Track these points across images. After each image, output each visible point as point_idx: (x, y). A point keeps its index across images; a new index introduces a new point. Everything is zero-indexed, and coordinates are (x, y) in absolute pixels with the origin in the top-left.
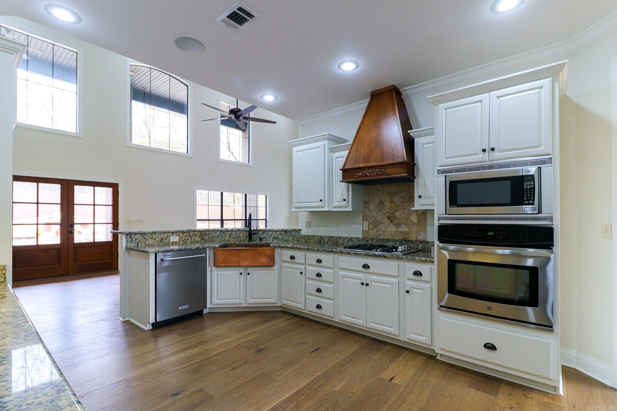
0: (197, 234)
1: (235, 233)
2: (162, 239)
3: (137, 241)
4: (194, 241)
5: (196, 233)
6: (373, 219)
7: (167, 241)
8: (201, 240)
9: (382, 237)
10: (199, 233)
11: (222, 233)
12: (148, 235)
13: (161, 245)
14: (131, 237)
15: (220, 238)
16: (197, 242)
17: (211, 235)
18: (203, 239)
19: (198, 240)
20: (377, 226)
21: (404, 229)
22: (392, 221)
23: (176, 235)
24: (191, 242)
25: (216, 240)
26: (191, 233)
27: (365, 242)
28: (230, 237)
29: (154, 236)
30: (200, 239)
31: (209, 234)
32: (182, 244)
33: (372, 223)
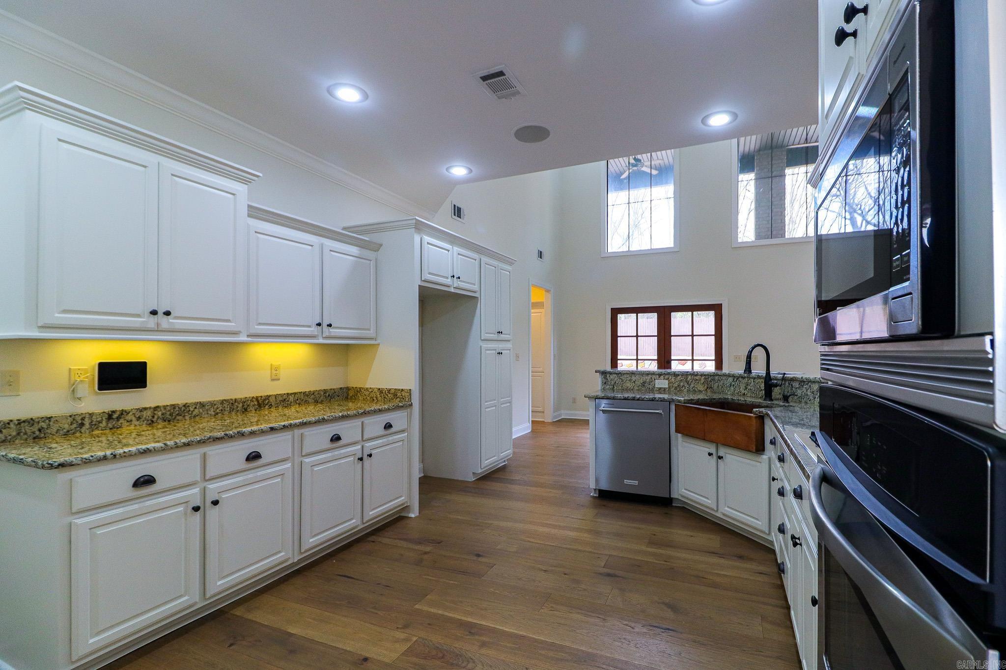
0: (700, 380)
1: (754, 382)
2: (644, 382)
3: (613, 383)
4: (694, 390)
5: (697, 378)
7: (651, 387)
8: (706, 390)
10: (703, 377)
11: (735, 380)
12: (625, 376)
13: (643, 391)
14: (605, 378)
15: (732, 388)
16: (700, 391)
17: (721, 383)
18: (711, 388)
19: (702, 389)
23: (664, 379)
24: (688, 391)
25: (727, 391)
26: (690, 377)
28: (746, 388)
29: (634, 378)
30: (706, 387)
31: (719, 380)
32: (674, 393)
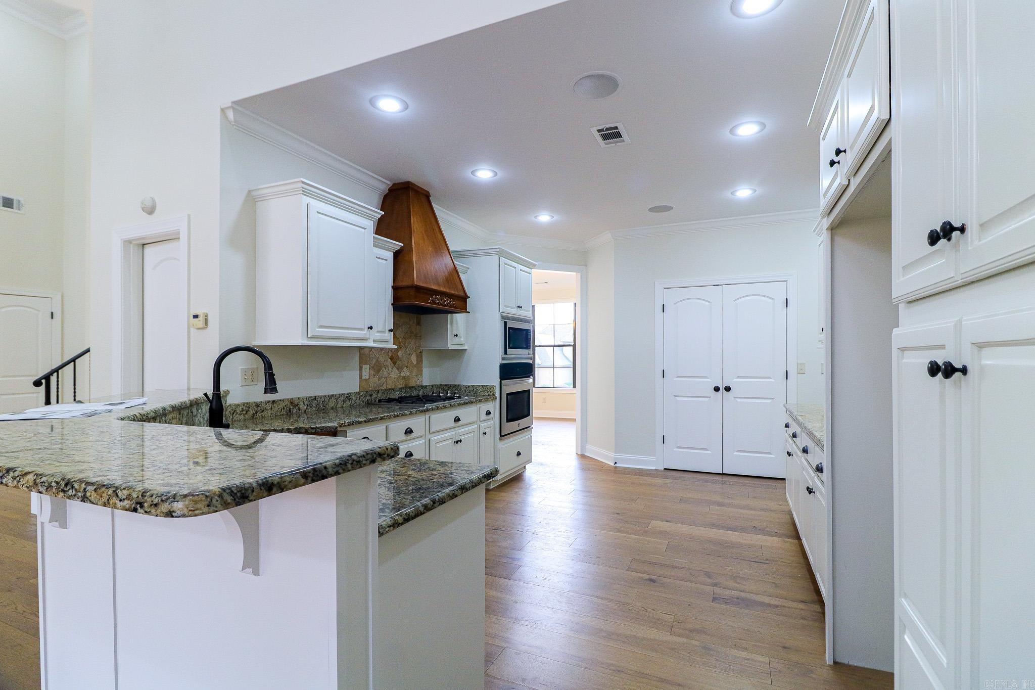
6: (374, 361)
9: (385, 387)
20: (379, 371)
21: (405, 373)
22: (395, 363)
27: (369, 397)
33: (373, 367)
